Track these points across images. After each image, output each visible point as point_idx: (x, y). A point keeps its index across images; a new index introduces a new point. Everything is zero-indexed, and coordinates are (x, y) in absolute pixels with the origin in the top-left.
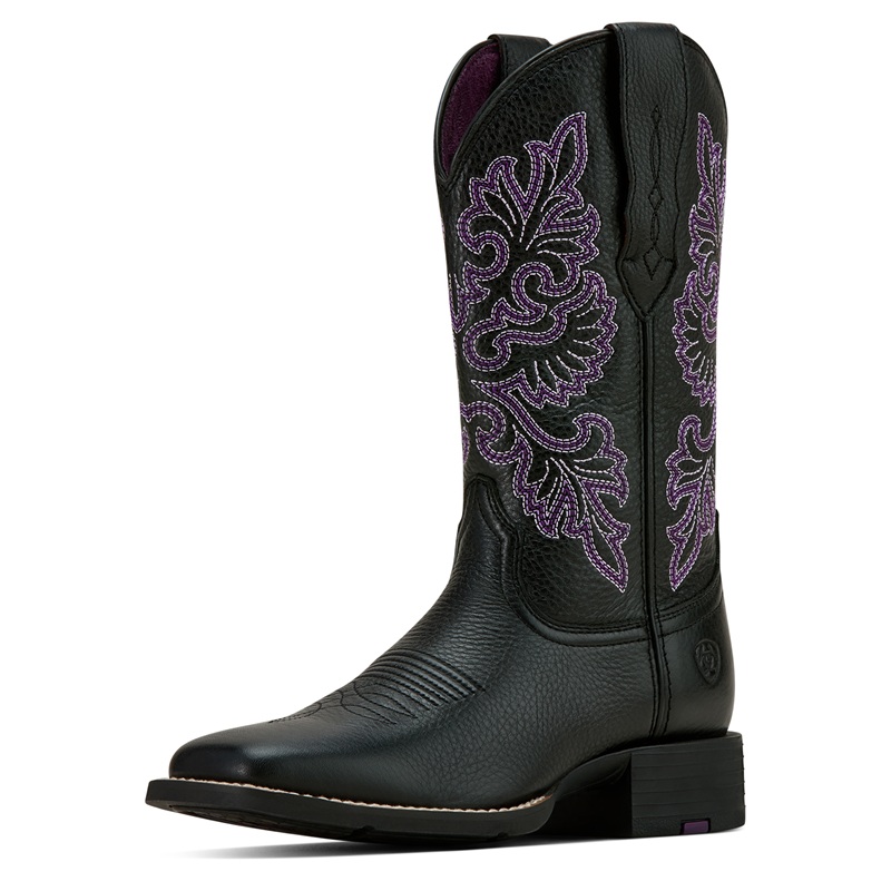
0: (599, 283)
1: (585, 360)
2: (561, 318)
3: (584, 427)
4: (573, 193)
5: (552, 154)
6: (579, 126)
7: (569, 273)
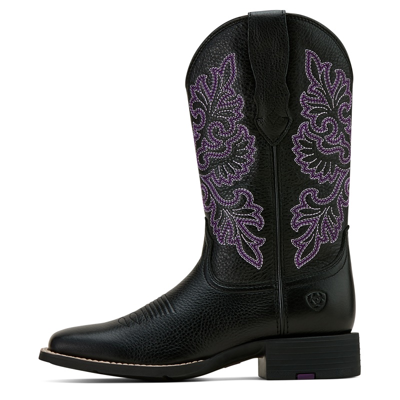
0: (245, 130)
1: (241, 165)
2: (229, 146)
3: (237, 195)
4: (230, 90)
5: (221, 72)
6: (232, 60)
7: (231, 126)
